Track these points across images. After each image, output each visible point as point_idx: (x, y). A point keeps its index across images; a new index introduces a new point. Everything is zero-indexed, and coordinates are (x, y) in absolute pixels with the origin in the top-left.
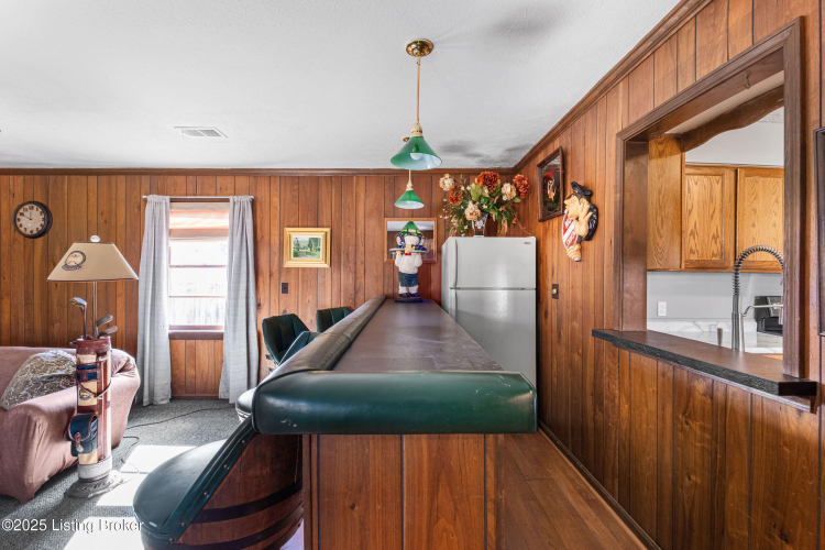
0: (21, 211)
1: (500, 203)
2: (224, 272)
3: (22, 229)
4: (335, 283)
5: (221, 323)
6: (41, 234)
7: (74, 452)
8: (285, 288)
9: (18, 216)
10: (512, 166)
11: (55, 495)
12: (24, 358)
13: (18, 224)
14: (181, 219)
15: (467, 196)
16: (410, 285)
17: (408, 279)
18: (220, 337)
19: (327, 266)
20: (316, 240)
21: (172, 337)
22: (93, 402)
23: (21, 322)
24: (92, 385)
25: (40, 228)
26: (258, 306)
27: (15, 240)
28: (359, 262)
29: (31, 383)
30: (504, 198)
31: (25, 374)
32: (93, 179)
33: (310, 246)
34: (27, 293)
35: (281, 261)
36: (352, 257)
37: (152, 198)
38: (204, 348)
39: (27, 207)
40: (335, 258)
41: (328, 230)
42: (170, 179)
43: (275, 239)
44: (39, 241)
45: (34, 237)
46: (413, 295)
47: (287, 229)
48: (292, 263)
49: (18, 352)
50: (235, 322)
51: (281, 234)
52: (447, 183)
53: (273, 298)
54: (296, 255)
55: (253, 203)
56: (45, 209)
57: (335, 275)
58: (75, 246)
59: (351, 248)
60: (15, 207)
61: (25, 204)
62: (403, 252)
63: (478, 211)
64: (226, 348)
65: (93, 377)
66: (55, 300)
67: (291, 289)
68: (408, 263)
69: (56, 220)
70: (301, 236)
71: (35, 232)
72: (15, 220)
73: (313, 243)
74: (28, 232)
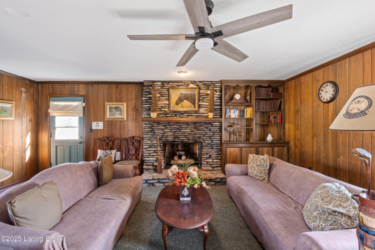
0: (322, 88)
3: (322, 99)
6: (332, 100)
9: (320, 92)
12: (316, 184)
13: (320, 96)
23: (322, 152)
25: (332, 96)
27: (319, 105)
29: (320, 208)
34: (325, 135)
39: (324, 85)
44: (331, 104)
45: (328, 102)
49: (315, 176)
56: (335, 84)
58: (358, 92)
60: (319, 88)
61: (324, 84)
66: (340, 141)
69: (341, 90)
71: (329, 99)
72: (319, 94)
74: (325, 100)
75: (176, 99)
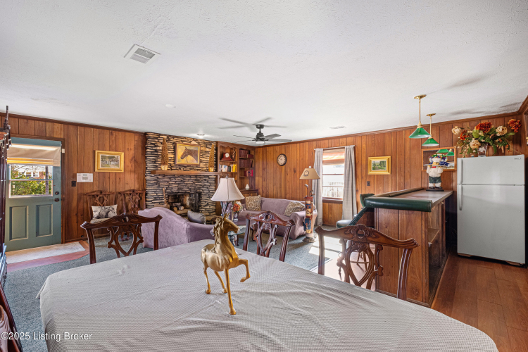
0: (279, 157)
1: (495, 137)
2: (343, 176)
3: (279, 163)
4: (394, 181)
5: (342, 197)
6: (284, 164)
7: (305, 230)
8: (369, 184)
9: (278, 159)
10: (516, 110)
11: (301, 240)
12: (288, 203)
13: (278, 161)
14: (327, 157)
15: (471, 136)
16: (435, 182)
17: (434, 180)
18: (341, 203)
19: (389, 173)
20: (384, 162)
21: (324, 201)
22: (309, 215)
23: (279, 193)
24: (310, 210)
25: (284, 162)
26: (357, 191)
27: (277, 167)
28: (406, 172)
29: (292, 209)
30: (498, 135)
31: (290, 207)
32: (298, 144)
33: (380, 164)
34: (280, 184)
35: (367, 171)
36: (402, 169)
37: (317, 150)
38: (335, 206)
40: (393, 170)
41: (390, 157)
42: (323, 142)
43: (364, 163)
44: (284, 167)
46: (438, 188)
47: (370, 158)
48: (372, 172)
50: (347, 197)
51: (367, 160)
52: (456, 131)
53: (363, 188)
54: (374, 169)
55: (354, 148)
56: (285, 156)
57: (393, 178)
58: (306, 169)
59: (402, 165)
60: (277, 156)
61: (280, 155)
62: (431, 167)
63: (479, 143)
64: (344, 207)
65: (310, 208)
67: (372, 184)
68: (434, 172)
69: (288, 160)
70: (377, 160)
73: (382, 163)
74: (281, 164)
75: (182, 153)
